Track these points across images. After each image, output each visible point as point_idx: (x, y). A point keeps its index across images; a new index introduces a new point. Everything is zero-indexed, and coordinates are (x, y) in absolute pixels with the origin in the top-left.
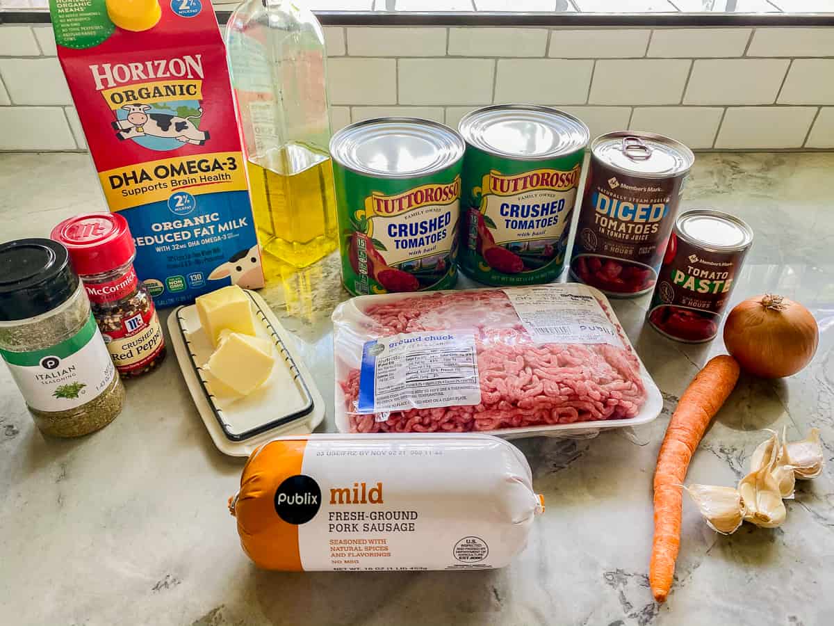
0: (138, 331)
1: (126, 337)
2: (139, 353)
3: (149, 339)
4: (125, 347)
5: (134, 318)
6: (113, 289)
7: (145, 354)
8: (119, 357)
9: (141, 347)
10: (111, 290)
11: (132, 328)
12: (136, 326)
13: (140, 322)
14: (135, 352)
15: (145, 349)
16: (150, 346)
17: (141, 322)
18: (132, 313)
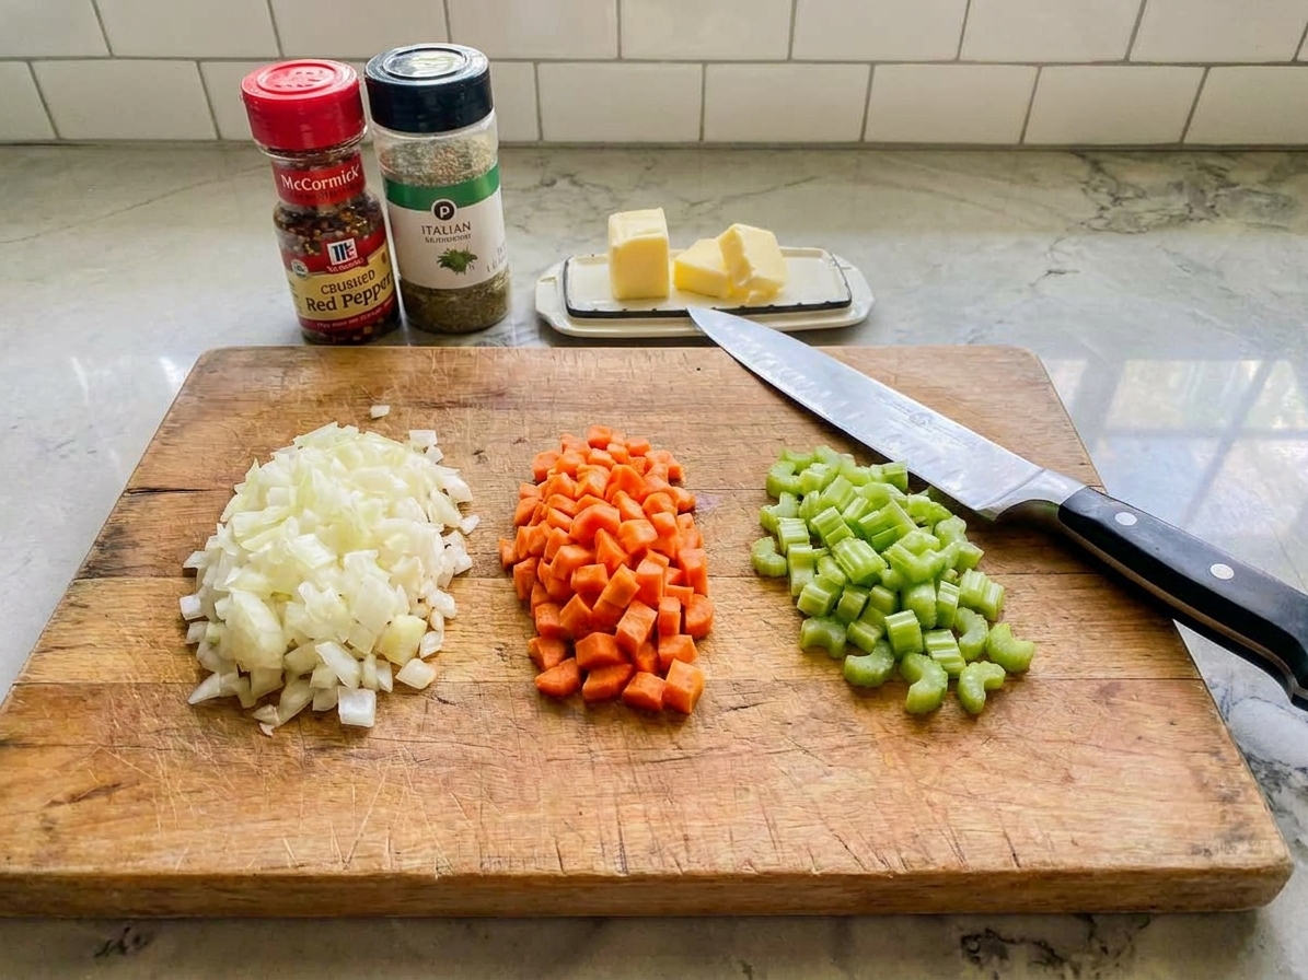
0: (347, 267)
1: (329, 272)
2: (346, 306)
3: (365, 287)
4: (325, 290)
5: (342, 243)
6: (316, 185)
7: (355, 310)
8: (315, 306)
9: (351, 296)
10: (313, 184)
11: (338, 260)
12: (344, 258)
13: (351, 253)
14: (339, 302)
15: (356, 302)
16: (366, 299)
17: (354, 253)
18: (339, 233)
